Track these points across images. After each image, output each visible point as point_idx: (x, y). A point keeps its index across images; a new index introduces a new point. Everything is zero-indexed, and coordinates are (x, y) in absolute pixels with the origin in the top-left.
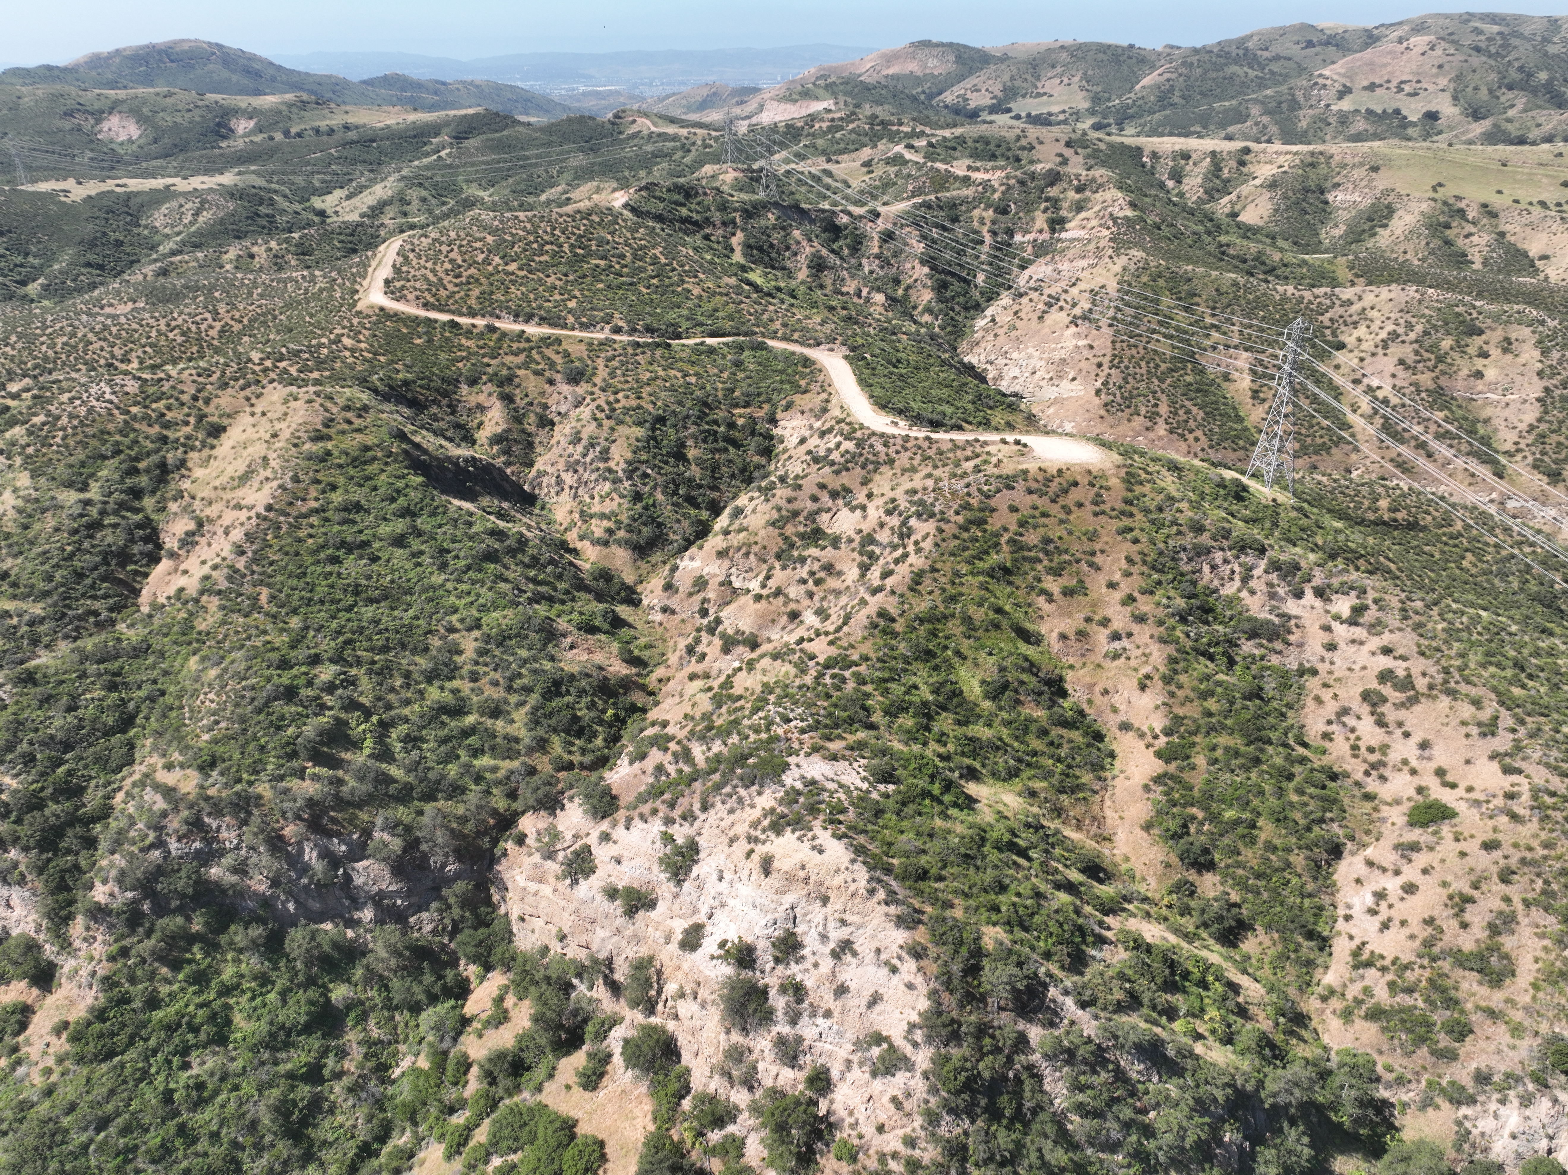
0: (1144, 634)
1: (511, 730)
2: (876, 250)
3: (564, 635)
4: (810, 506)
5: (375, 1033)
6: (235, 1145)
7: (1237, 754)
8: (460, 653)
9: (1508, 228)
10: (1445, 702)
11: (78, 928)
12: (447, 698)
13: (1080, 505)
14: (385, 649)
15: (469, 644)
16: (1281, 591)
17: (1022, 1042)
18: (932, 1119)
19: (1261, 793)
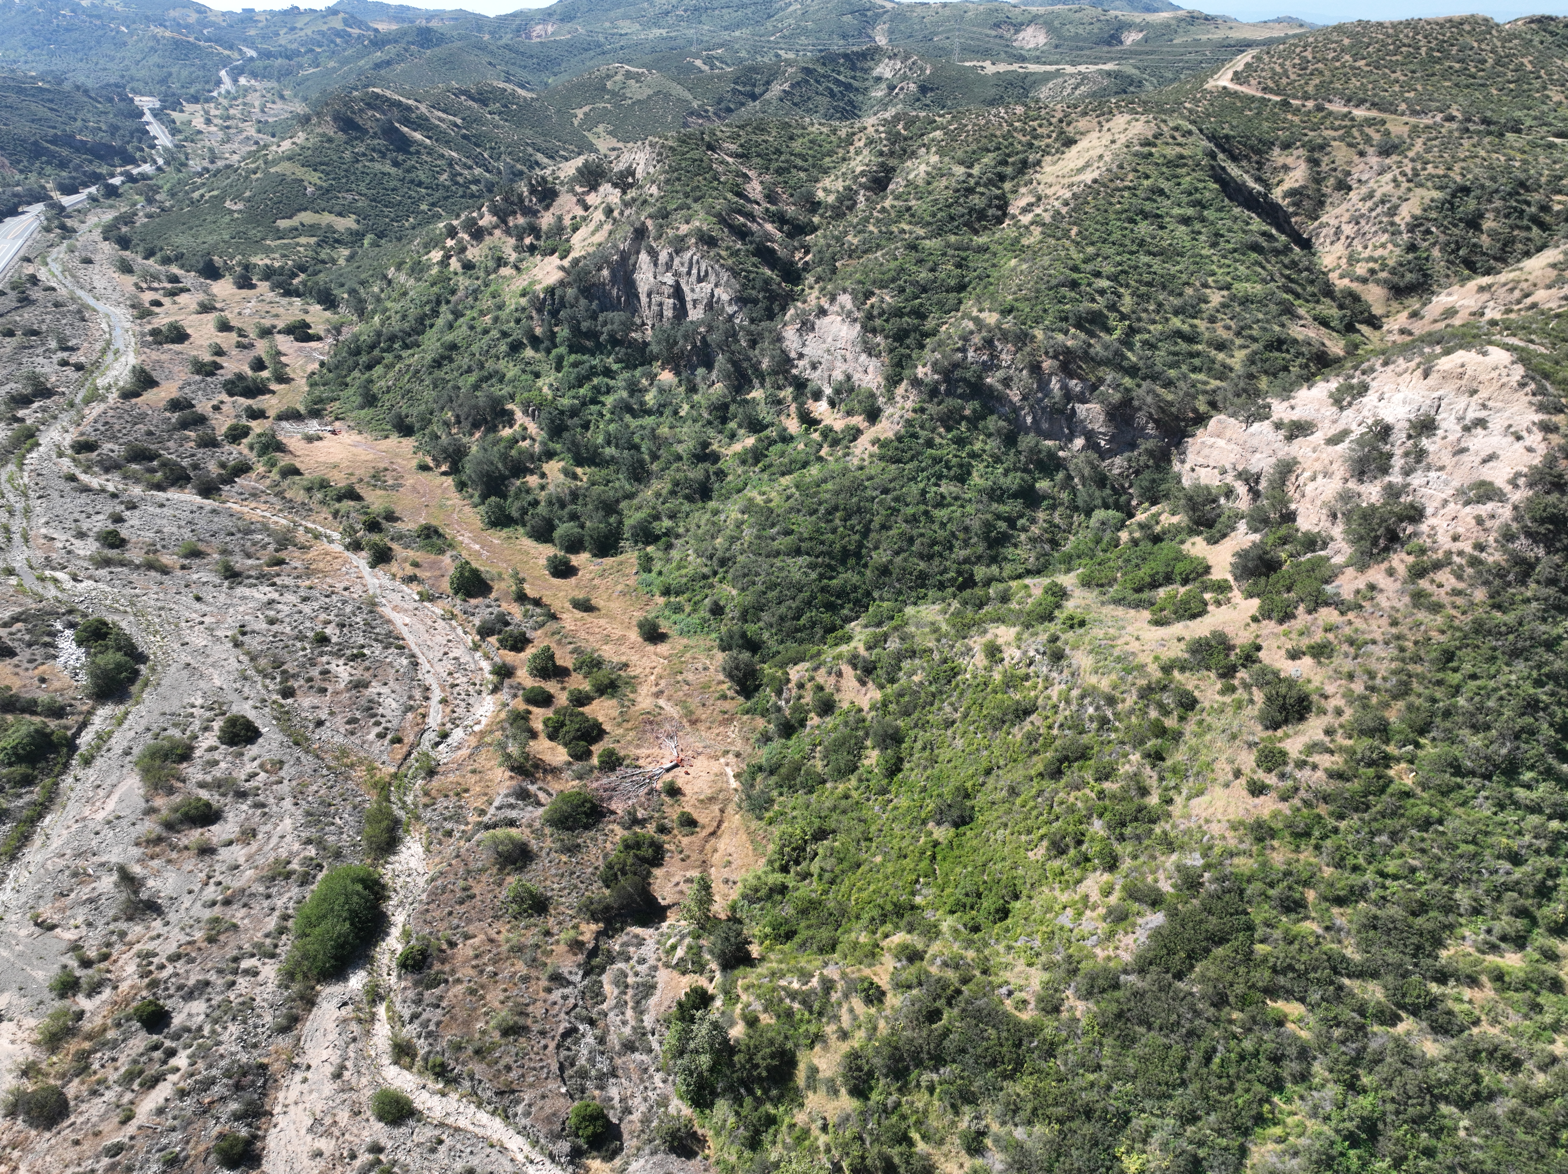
1: (1228, 361)
3: (1300, 318)
5: (1057, 520)
6: (953, 534)
8: (1206, 302)
11: (900, 390)
12: (1185, 328)
14: (1149, 284)
15: (1216, 298)
18: (1508, 536)
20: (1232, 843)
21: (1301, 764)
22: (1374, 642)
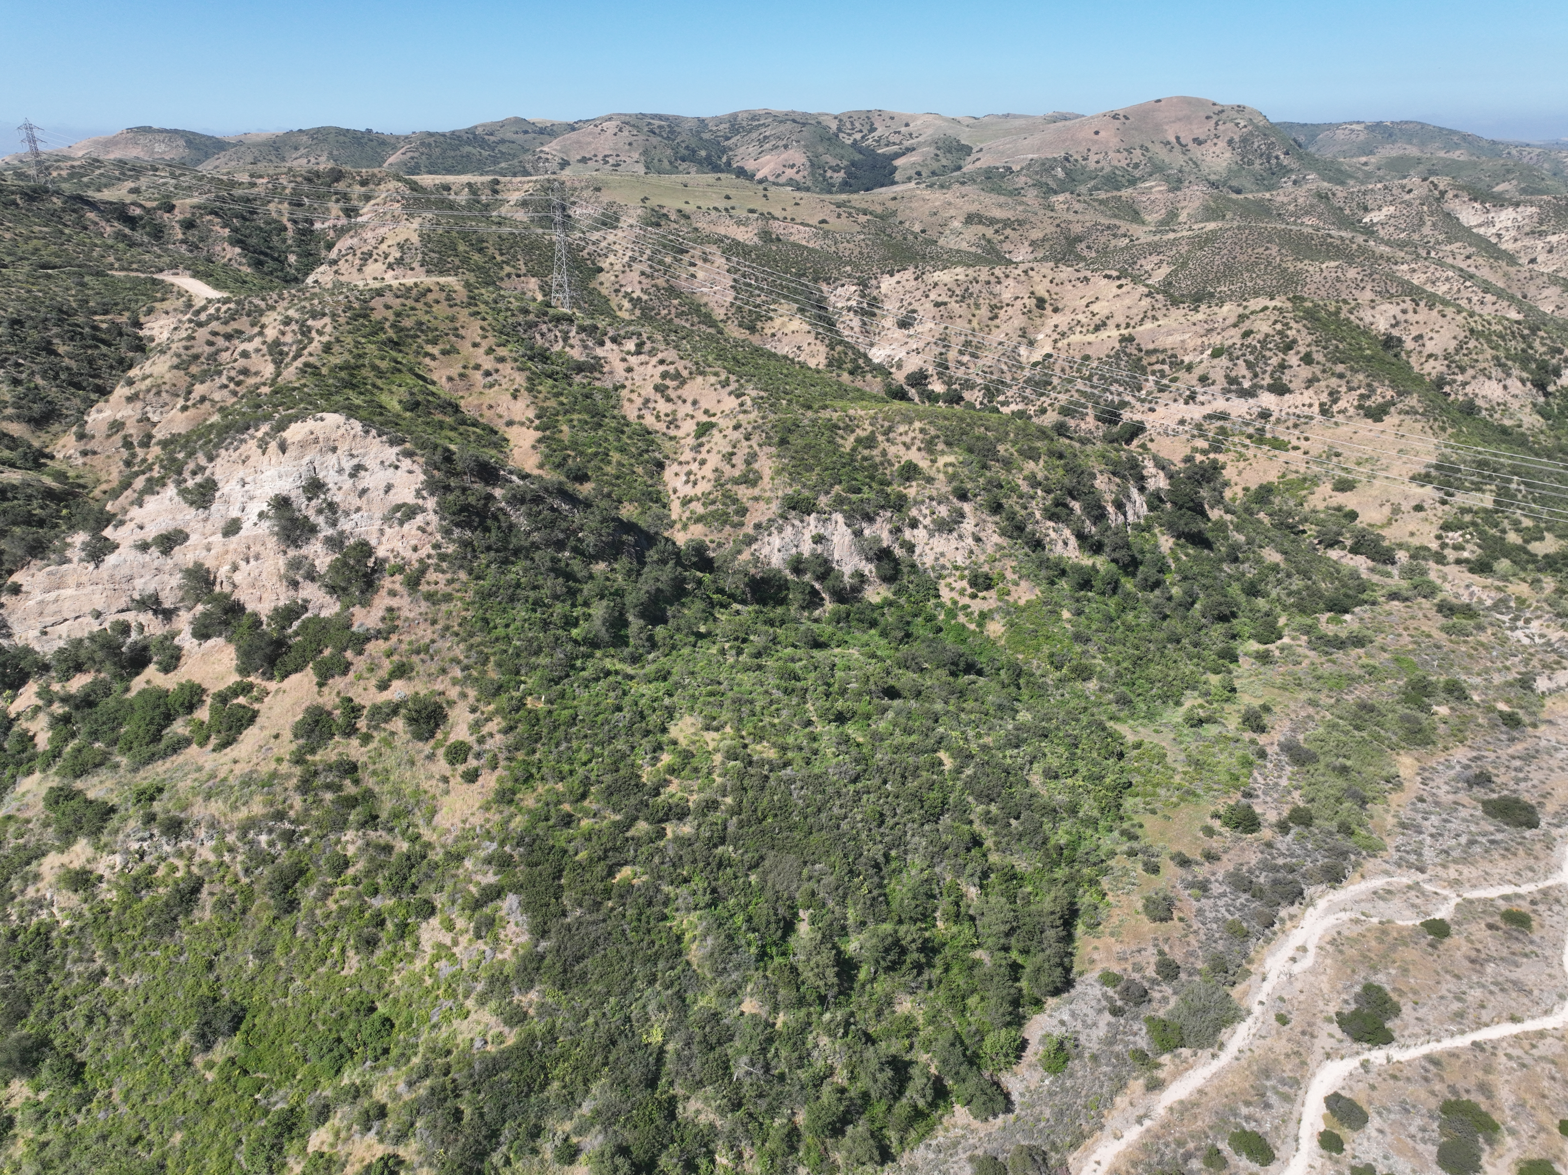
0: (506, 369)
2: (180, 236)
4: (208, 349)
7: (586, 423)
9: (699, 225)
10: (700, 379)
13: (438, 302)
16: (590, 344)
17: (490, 497)
18: (447, 532)
19: (606, 440)
20: (497, 817)
21: (481, 741)
22: (433, 641)
